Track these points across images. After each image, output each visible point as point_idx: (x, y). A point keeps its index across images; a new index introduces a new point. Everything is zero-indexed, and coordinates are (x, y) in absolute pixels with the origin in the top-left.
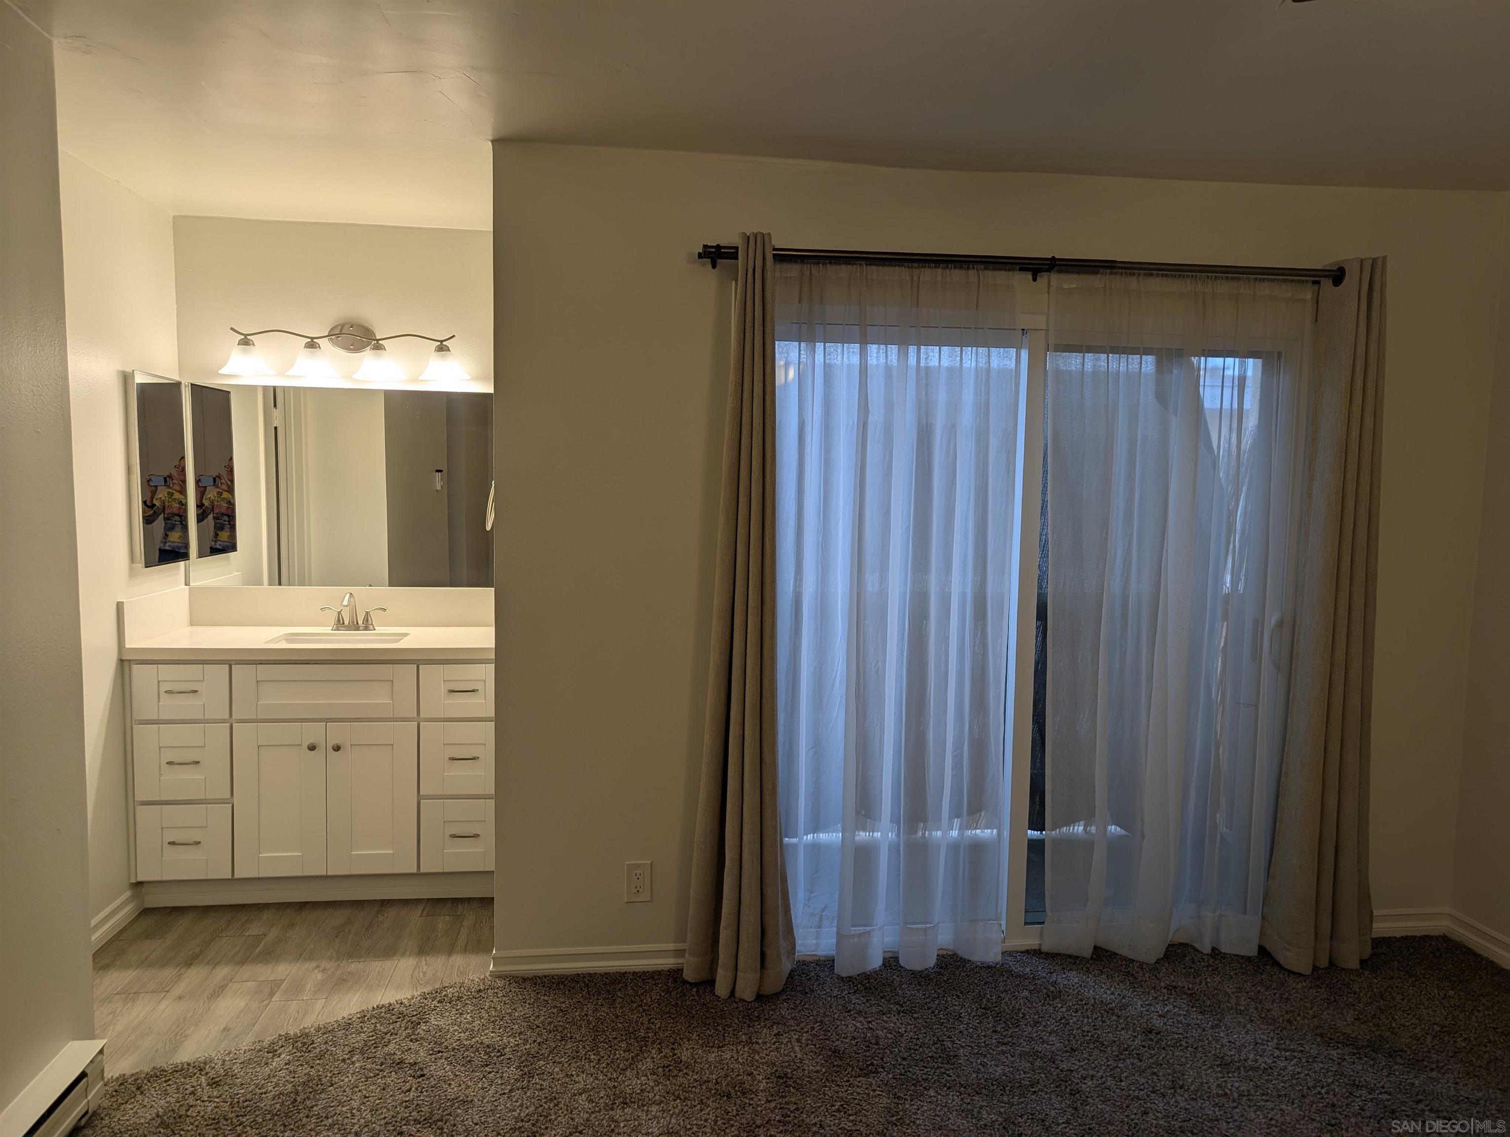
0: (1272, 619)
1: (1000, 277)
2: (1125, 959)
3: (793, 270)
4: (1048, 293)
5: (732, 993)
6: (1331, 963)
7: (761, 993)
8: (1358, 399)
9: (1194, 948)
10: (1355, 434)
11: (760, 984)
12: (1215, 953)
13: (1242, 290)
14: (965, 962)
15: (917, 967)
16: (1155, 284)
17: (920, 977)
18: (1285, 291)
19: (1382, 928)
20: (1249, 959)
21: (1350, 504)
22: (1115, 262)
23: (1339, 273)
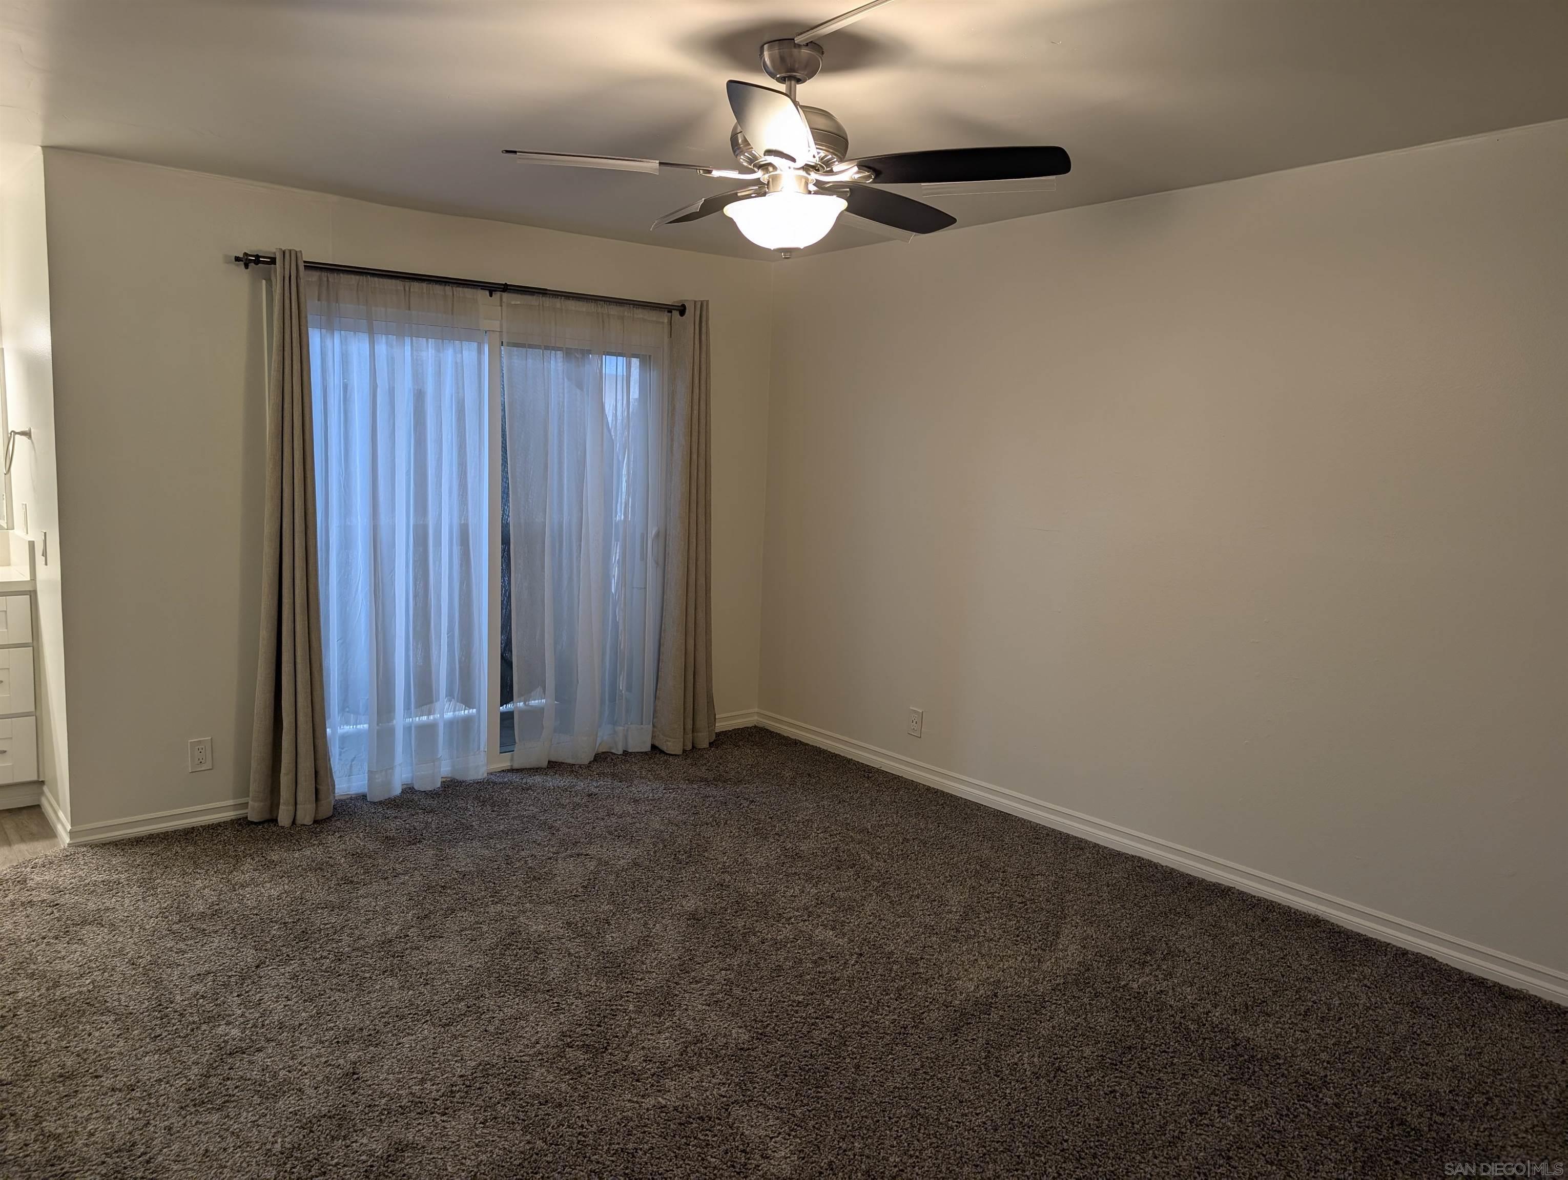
0: (653, 532)
1: (468, 292)
2: (569, 764)
3: (315, 276)
4: (501, 306)
5: (294, 822)
6: (693, 747)
7: (317, 819)
8: (696, 391)
9: (612, 753)
10: (696, 412)
11: (316, 813)
12: (626, 753)
13: (626, 313)
14: (460, 783)
15: (429, 788)
16: (572, 305)
17: (431, 794)
18: (653, 316)
19: (722, 725)
20: (646, 753)
21: (695, 457)
22: (546, 290)
23: (682, 308)
